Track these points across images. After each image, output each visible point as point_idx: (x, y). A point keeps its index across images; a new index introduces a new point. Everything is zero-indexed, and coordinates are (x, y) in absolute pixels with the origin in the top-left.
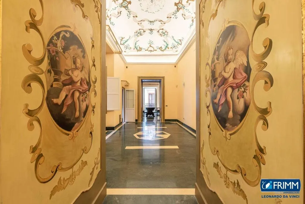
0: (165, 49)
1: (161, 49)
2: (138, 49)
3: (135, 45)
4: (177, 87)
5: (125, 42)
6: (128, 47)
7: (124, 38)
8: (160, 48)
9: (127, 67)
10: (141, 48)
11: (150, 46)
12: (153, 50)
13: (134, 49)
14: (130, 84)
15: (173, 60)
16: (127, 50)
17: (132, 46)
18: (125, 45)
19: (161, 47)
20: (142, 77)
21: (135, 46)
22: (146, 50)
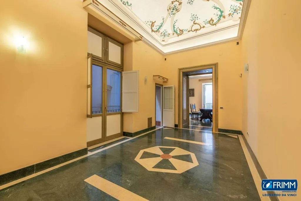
0: (219, 20)
1: (211, 22)
2: (178, 32)
3: (174, 28)
4: (241, 77)
5: (160, 28)
6: (166, 34)
7: (155, 22)
8: (209, 22)
9: (165, 59)
10: (182, 31)
11: (194, 23)
12: (198, 27)
13: (173, 34)
14: (169, 80)
15: (234, 33)
16: (166, 38)
17: (170, 31)
18: (160, 33)
19: (212, 20)
20: (183, 69)
21: (174, 30)
22: (189, 31)
